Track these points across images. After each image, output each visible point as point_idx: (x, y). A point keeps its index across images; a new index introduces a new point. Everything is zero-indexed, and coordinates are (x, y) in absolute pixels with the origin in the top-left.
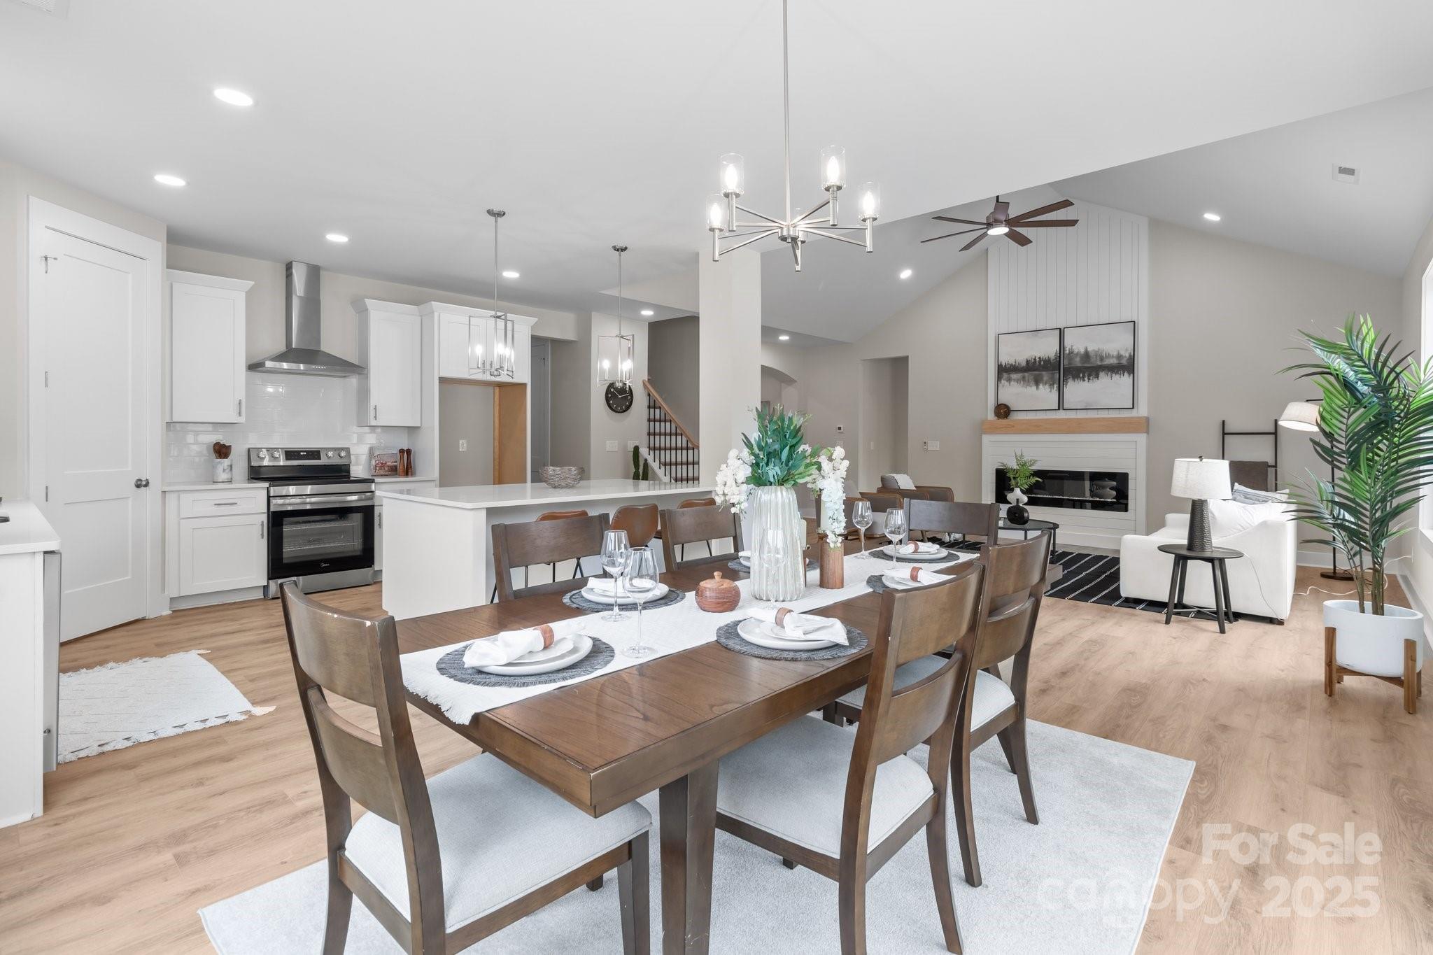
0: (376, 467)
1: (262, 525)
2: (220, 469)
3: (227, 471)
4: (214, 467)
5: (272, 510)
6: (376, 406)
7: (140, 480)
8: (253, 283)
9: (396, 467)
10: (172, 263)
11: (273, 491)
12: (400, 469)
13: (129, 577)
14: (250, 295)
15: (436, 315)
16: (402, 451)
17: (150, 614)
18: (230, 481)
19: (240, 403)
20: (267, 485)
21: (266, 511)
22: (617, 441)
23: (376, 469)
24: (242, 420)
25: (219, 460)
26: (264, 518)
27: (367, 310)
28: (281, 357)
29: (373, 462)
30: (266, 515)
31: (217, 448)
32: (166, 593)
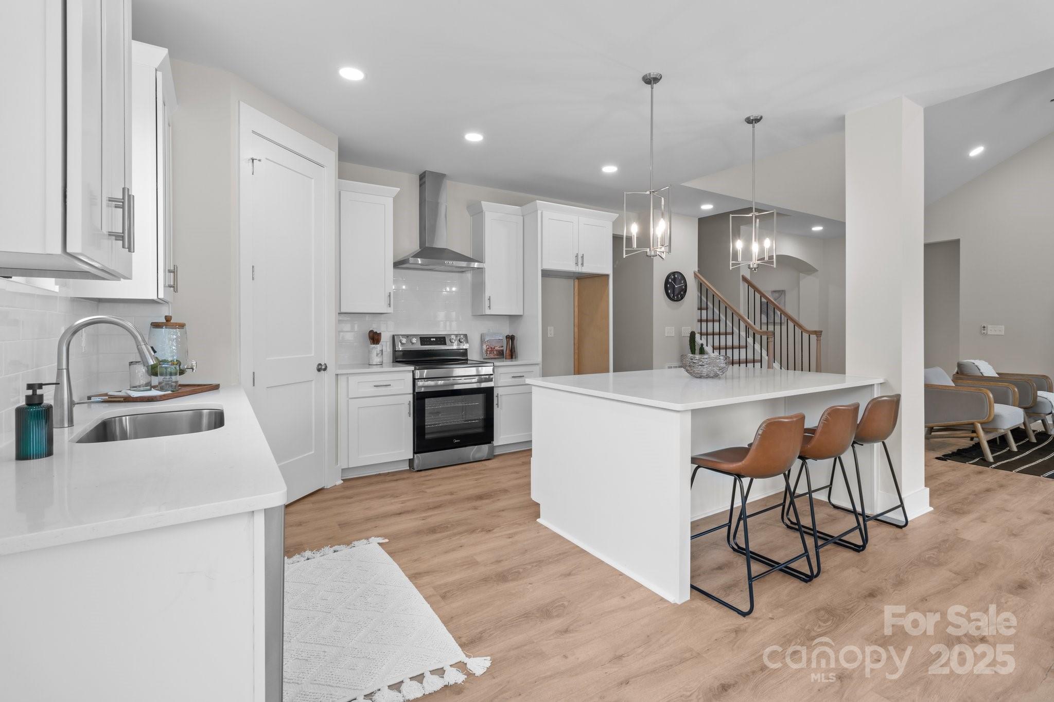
0: (487, 351)
1: (409, 404)
2: (374, 353)
3: (380, 355)
4: (370, 352)
5: (417, 390)
6: (490, 297)
7: (320, 364)
8: (399, 189)
9: (503, 351)
10: (342, 175)
11: (418, 374)
12: (507, 353)
13: (313, 452)
14: (396, 199)
15: (539, 212)
16: (507, 337)
17: (328, 485)
18: (381, 364)
19: (390, 296)
20: (412, 368)
21: (411, 391)
22: (673, 328)
23: (487, 353)
24: (390, 310)
25: (373, 346)
26: (410, 398)
27: (482, 211)
28: (417, 255)
29: (485, 347)
30: (412, 396)
31: (371, 334)
32: (339, 465)
